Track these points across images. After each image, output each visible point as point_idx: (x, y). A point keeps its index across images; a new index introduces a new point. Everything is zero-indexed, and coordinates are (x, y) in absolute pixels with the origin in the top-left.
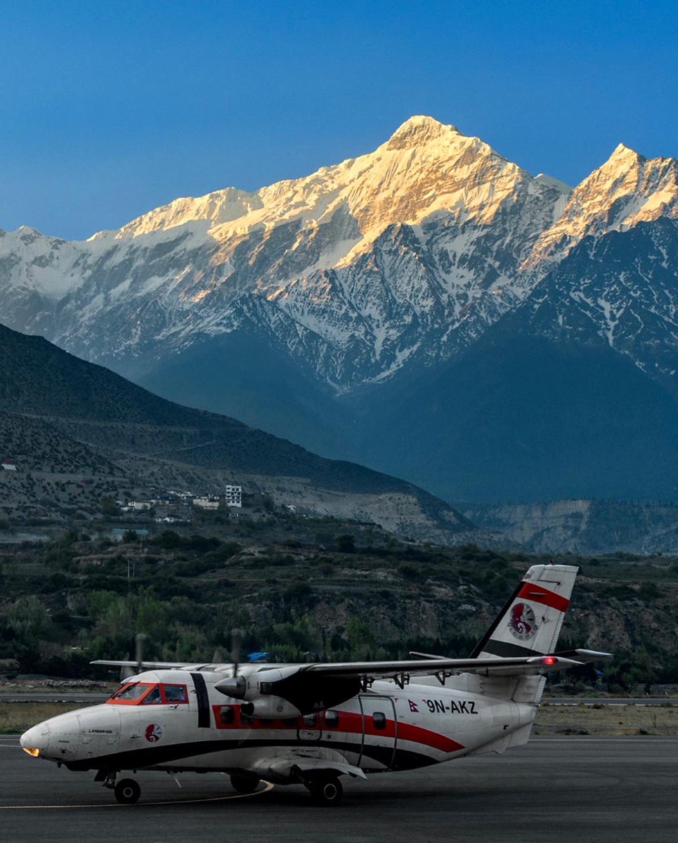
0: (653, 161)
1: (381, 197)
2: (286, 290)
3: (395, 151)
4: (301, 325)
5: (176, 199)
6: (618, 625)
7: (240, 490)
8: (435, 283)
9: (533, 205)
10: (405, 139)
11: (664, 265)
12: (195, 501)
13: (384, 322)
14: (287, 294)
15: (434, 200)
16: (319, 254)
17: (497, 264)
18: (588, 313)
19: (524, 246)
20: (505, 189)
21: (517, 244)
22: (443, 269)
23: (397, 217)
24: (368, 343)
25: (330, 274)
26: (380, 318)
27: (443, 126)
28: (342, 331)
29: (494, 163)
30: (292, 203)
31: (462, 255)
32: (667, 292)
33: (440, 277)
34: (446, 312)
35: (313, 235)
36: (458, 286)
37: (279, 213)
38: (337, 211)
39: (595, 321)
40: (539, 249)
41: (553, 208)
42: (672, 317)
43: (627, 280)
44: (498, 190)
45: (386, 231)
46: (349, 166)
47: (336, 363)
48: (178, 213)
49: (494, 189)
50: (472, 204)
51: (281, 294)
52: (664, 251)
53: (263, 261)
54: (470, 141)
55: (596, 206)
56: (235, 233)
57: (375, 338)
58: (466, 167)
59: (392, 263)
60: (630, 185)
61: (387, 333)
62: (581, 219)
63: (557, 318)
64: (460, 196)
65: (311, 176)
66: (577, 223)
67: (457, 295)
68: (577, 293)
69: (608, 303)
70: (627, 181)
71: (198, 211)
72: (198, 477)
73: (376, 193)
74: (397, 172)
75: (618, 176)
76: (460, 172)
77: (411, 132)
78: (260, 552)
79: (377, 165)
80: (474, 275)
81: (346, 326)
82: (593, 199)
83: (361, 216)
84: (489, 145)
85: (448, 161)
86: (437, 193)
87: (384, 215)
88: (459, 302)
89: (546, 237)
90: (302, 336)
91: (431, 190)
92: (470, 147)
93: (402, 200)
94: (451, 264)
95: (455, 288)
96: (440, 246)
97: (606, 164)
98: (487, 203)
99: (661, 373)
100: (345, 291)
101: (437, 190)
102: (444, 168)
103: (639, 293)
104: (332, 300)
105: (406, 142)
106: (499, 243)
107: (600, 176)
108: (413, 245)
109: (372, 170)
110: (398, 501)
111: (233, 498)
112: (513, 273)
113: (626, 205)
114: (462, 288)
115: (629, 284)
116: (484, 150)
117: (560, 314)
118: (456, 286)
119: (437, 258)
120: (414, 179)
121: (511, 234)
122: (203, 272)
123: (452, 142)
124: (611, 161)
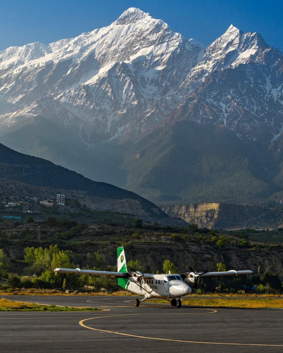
0: (247, 34)
1: (113, 48)
2: (64, 95)
3: (120, 25)
4: (71, 113)
5: (8, 47)
6: (279, 265)
7: (64, 197)
8: (138, 93)
9: (187, 54)
10: (125, 19)
11: (252, 86)
12: (41, 202)
13: (112, 112)
14: (64, 97)
15: (139, 51)
16: (80, 77)
17: (169, 83)
18: (214, 109)
19: (183, 75)
20: (174, 46)
21: (179, 74)
22: (142, 86)
23: (120, 59)
24: (104, 123)
25: (86, 87)
26: (110, 110)
27: (145, 13)
28: (91, 116)
29: (170, 33)
30: (68, 50)
31: (152, 79)
32: (253, 99)
33: (141, 90)
34: (143, 108)
35: (78, 67)
36: (149, 94)
37: (61, 55)
38: (90, 55)
39: (218, 113)
40: (190, 77)
41: (197, 56)
42: (255, 112)
43: (234, 93)
44: (171, 46)
45: (115, 65)
46: (97, 32)
47: (88, 133)
48: (10, 54)
49: (168, 46)
50: (158, 53)
51: (61, 96)
52: (252, 79)
53: (52, 80)
54: (157, 21)
55: (218, 56)
56: (38, 65)
57: (107, 120)
58: (155, 34)
59: (117, 82)
60: (236, 45)
61: (114, 118)
62: (211, 62)
63: (199, 111)
64: (152, 49)
65: (78, 37)
66: (209, 64)
67: (149, 99)
68: (209, 99)
69: (224, 104)
70: (234, 43)
71: (20, 53)
72: (33, 190)
73: (110, 46)
74: (121, 36)
75: (229, 41)
76: (152, 37)
77: (128, 16)
78: (98, 228)
79: (111, 32)
80: (158, 89)
81: (93, 114)
82: (217, 52)
83: (102, 58)
84: (167, 24)
85: (146, 31)
86: (140, 47)
87: (113, 58)
88: (150, 103)
89: (193, 71)
90: (71, 119)
91: (137, 45)
92: (158, 24)
93: (123, 50)
94: (146, 83)
95: (148, 96)
96: (141, 74)
97: (224, 34)
98: (165, 53)
99: (249, 139)
100: (93, 96)
101: (140, 45)
102: (145, 34)
103: (239, 99)
104: (86, 100)
105: (126, 21)
106: (170, 73)
107: (221, 41)
108: (128, 73)
109: (108, 35)
110: (131, 203)
111: (61, 201)
112: (176, 88)
113: (233, 55)
114: (151, 96)
115: (234, 95)
116: (164, 26)
117: (201, 109)
118: (148, 94)
119: (139, 80)
120: (129, 40)
121: (176, 69)
122: (21, 85)
123: (148, 22)
124: (226, 34)
